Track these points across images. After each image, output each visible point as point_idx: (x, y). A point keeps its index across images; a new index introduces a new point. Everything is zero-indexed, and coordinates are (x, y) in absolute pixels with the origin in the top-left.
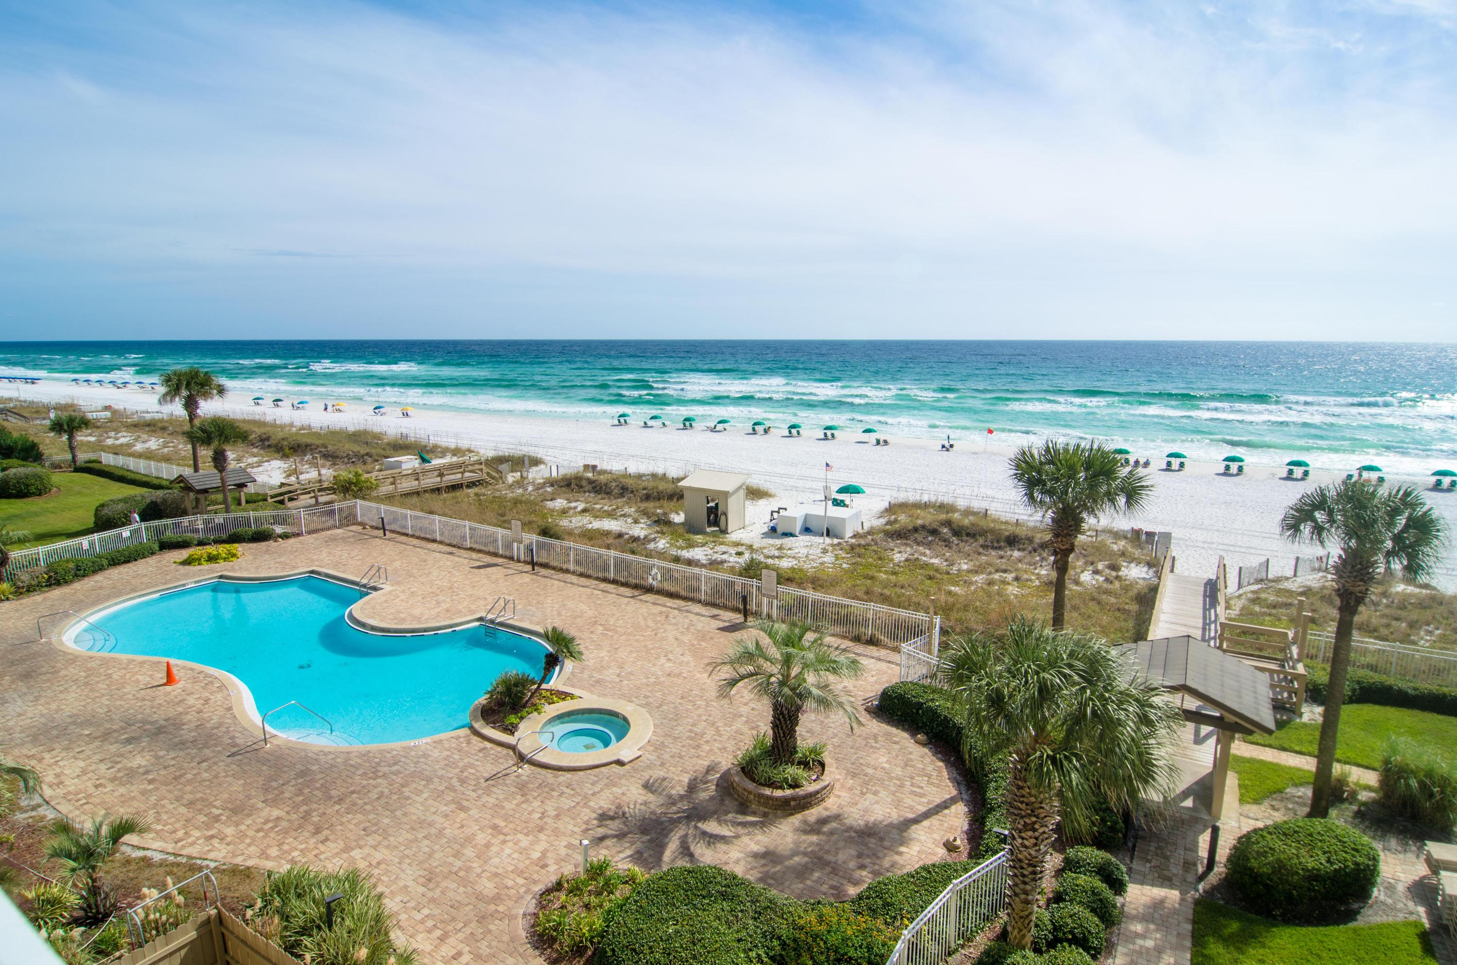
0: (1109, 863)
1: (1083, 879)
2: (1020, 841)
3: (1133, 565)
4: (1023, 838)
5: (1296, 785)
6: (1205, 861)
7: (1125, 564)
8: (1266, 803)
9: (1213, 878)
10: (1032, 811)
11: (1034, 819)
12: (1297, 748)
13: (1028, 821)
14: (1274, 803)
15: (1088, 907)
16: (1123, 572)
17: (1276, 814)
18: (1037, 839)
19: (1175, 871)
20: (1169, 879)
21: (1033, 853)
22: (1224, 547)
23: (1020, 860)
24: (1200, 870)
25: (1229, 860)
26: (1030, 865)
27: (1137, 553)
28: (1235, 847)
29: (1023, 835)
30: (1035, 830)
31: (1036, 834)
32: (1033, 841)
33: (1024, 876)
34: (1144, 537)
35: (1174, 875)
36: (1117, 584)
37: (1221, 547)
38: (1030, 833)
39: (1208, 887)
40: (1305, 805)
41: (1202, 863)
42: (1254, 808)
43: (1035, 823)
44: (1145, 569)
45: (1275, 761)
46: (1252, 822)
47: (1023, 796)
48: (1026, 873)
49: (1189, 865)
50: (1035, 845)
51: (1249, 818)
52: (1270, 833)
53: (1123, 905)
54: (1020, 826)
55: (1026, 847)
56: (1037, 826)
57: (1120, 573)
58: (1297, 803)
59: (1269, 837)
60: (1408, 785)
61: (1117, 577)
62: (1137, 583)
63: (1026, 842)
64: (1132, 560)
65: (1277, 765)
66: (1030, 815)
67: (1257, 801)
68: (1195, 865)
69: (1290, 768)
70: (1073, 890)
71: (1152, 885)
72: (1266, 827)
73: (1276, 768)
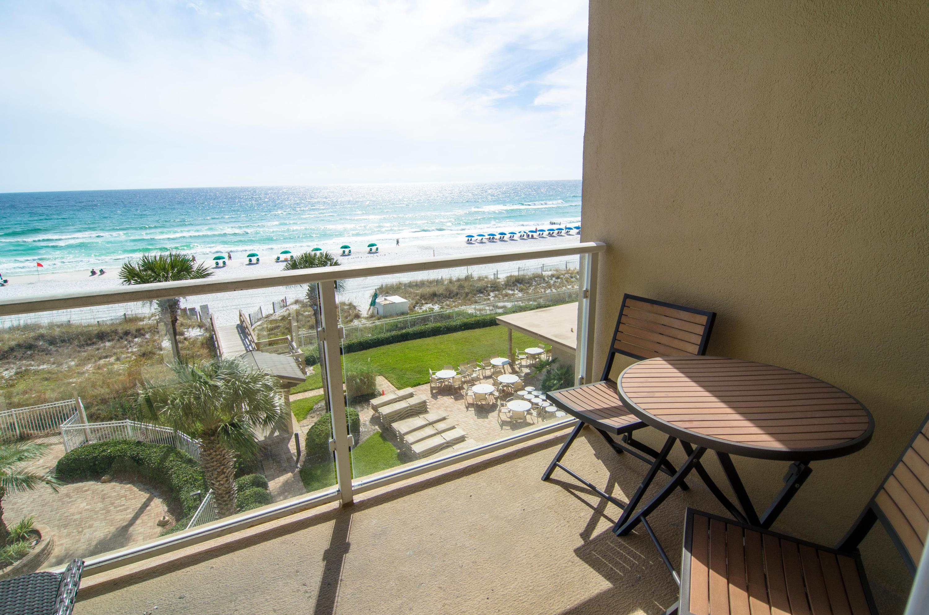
0: (256, 477)
1: (248, 492)
2: (218, 483)
3: (190, 329)
4: (219, 481)
5: (316, 404)
6: (296, 454)
7: (186, 330)
8: (308, 417)
9: (302, 458)
10: (220, 463)
11: (222, 467)
12: (310, 388)
13: (219, 470)
14: (311, 415)
15: (256, 502)
16: (187, 335)
17: (314, 419)
18: (227, 477)
19: (285, 465)
20: (285, 470)
21: (226, 486)
22: (235, 307)
23: (221, 494)
24: (295, 458)
25: (307, 445)
26: (227, 493)
27: (189, 322)
28: (307, 439)
29: (219, 479)
30: (224, 473)
31: (226, 474)
32: (226, 479)
33: (225, 501)
34: (188, 312)
35: (285, 467)
36: (187, 343)
37: (233, 307)
38: (223, 476)
39: (302, 464)
40: (323, 410)
41: (294, 455)
42: (305, 421)
43: (223, 469)
44: (199, 330)
45: (304, 397)
46: (306, 427)
47: (213, 458)
48: (225, 499)
49: (289, 459)
50: (227, 480)
51: (304, 426)
52: (318, 425)
53: (270, 493)
54: (215, 476)
55: (222, 485)
56: (225, 470)
57: (186, 336)
58: (320, 410)
59: (319, 427)
60: (356, 383)
61: (185, 339)
62: (197, 339)
63: (222, 482)
64: (189, 327)
65: (306, 398)
66: (219, 467)
67: (304, 418)
68: (292, 458)
69: (311, 397)
70: (245, 500)
71: (279, 477)
72: (316, 424)
73: (306, 400)
